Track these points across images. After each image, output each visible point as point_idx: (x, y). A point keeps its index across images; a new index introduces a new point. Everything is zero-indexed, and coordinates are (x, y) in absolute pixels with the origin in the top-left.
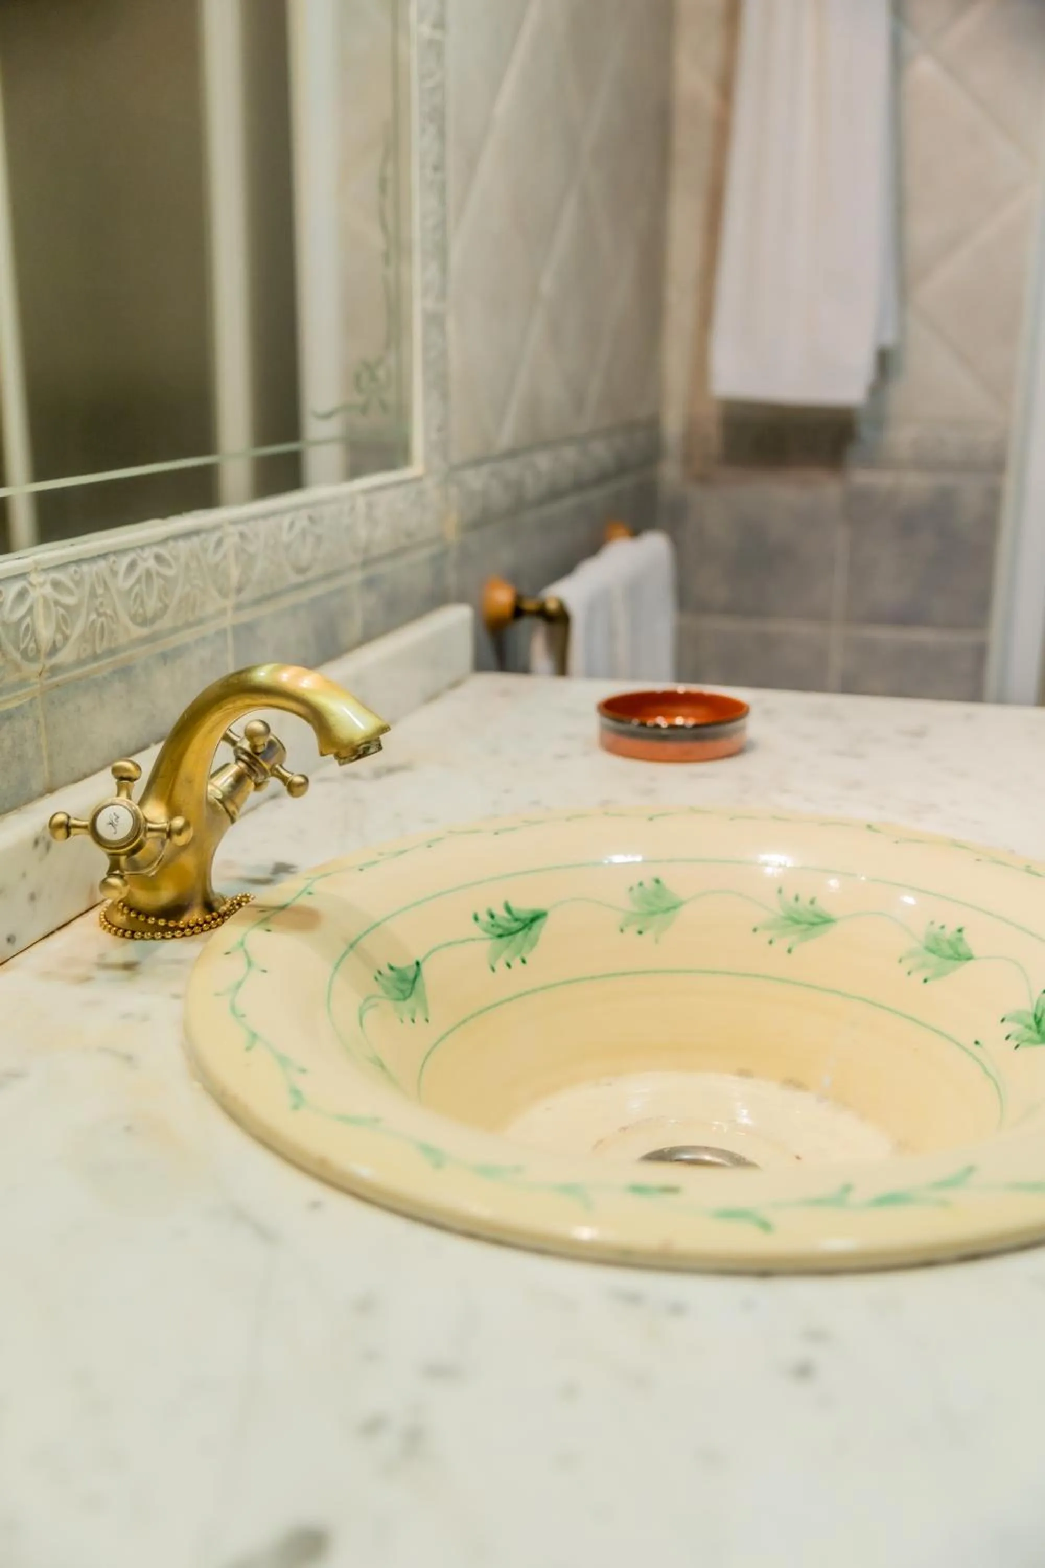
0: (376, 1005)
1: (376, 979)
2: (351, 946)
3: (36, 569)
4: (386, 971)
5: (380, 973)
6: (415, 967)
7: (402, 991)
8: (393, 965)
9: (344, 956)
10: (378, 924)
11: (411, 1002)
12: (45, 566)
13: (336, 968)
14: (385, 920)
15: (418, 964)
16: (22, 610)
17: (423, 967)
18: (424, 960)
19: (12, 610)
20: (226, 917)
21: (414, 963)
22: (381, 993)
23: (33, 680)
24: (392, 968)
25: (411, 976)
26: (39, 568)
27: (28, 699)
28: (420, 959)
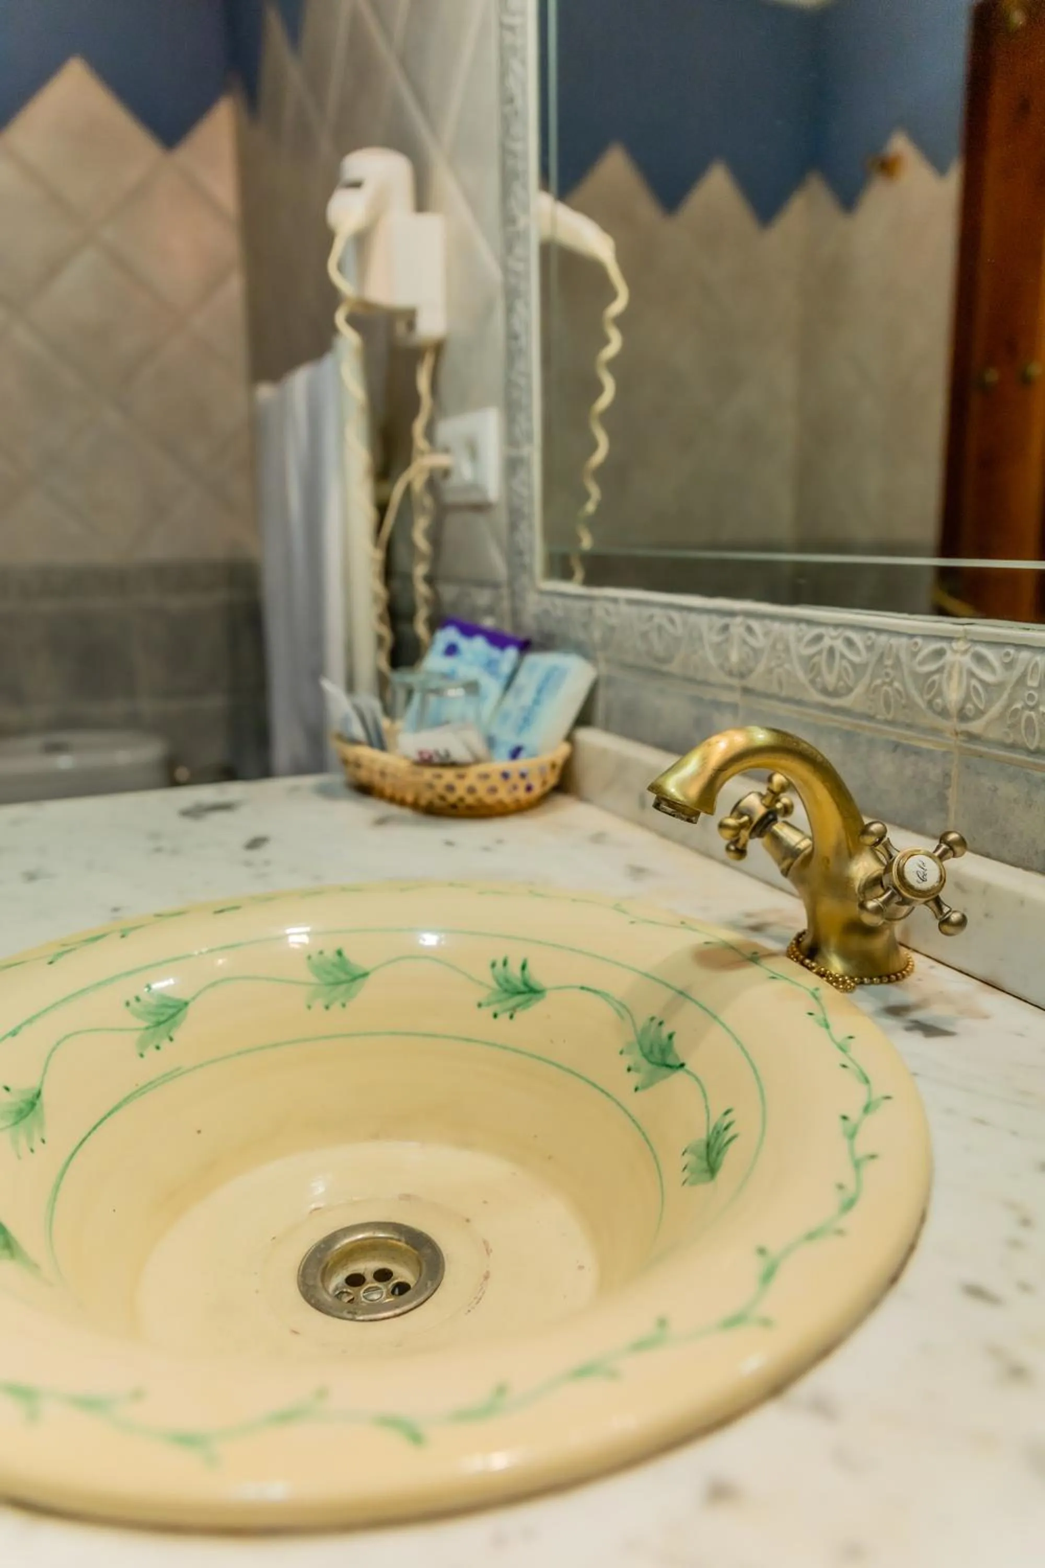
0: (622, 1017)
1: (652, 1019)
2: (681, 993)
3: (965, 637)
4: (666, 1030)
5: (661, 1023)
6: (678, 1064)
7: (651, 1052)
8: (675, 1038)
9: (668, 986)
10: (715, 1017)
11: (646, 1066)
12: (976, 638)
13: (646, 975)
14: (721, 1023)
15: (682, 1065)
16: (932, 667)
17: (681, 1073)
18: (688, 1072)
19: (922, 663)
20: (795, 960)
21: (682, 1061)
22: (639, 1028)
23: (948, 735)
24: (670, 1037)
25: (670, 1061)
26: (969, 637)
27: (944, 749)
28: (687, 1067)
